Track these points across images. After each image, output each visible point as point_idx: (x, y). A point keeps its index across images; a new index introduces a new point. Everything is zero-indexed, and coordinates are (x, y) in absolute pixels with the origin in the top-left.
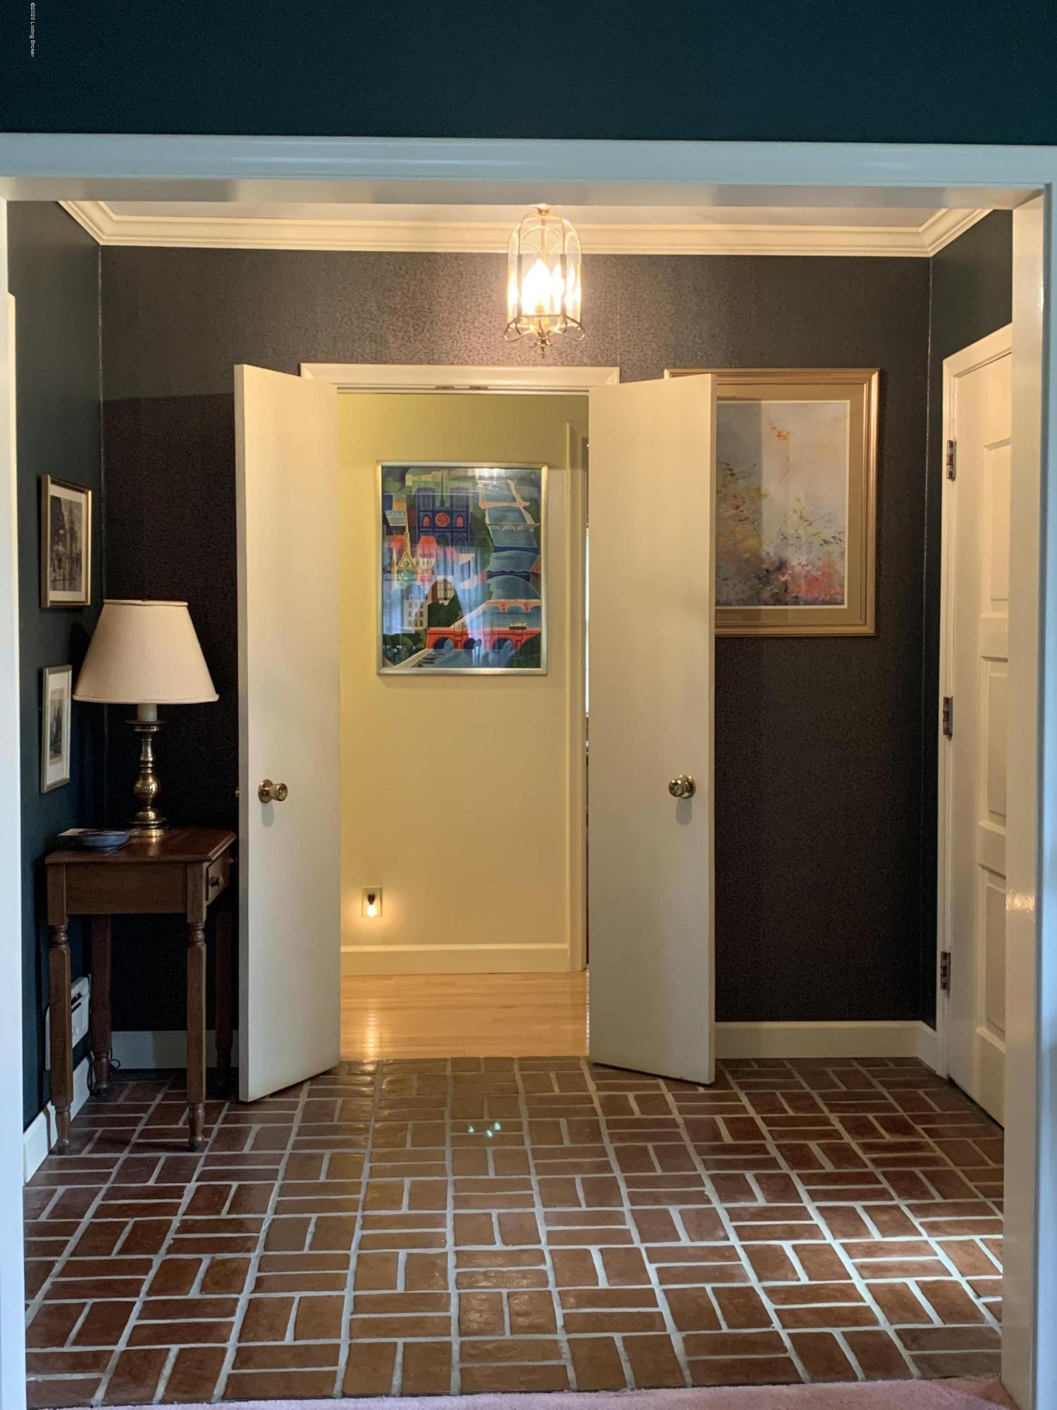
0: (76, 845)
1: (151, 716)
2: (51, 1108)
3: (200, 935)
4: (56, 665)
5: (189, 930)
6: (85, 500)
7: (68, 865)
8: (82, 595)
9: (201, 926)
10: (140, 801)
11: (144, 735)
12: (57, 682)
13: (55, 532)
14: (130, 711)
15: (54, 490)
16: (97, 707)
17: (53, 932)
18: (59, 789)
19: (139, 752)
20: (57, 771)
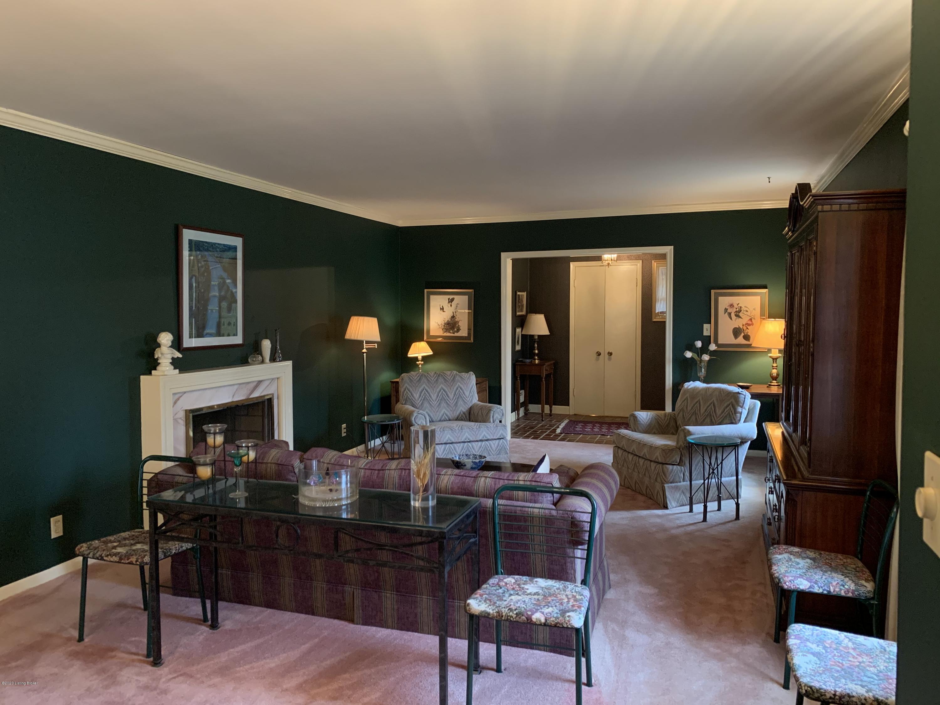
0: (521, 361)
1: (536, 337)
2: (516, 411)
3: (544, 379)
4: (518, 327)
5: (542, 378)
6: (525, 294)
7: (520, 365)
8: (524, 313)
9: (544, 377)
10: (535, 354)
11: (535, 341)
12: (518, 330)
13: (519, 301)
14: (532, 336)
15: (518, 293)
16: (527, 335)
17: (517, 377)
18: (518, 351)
19: (534, 345)
20: (518, 348)
